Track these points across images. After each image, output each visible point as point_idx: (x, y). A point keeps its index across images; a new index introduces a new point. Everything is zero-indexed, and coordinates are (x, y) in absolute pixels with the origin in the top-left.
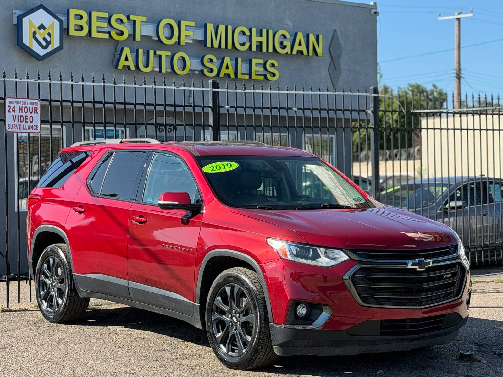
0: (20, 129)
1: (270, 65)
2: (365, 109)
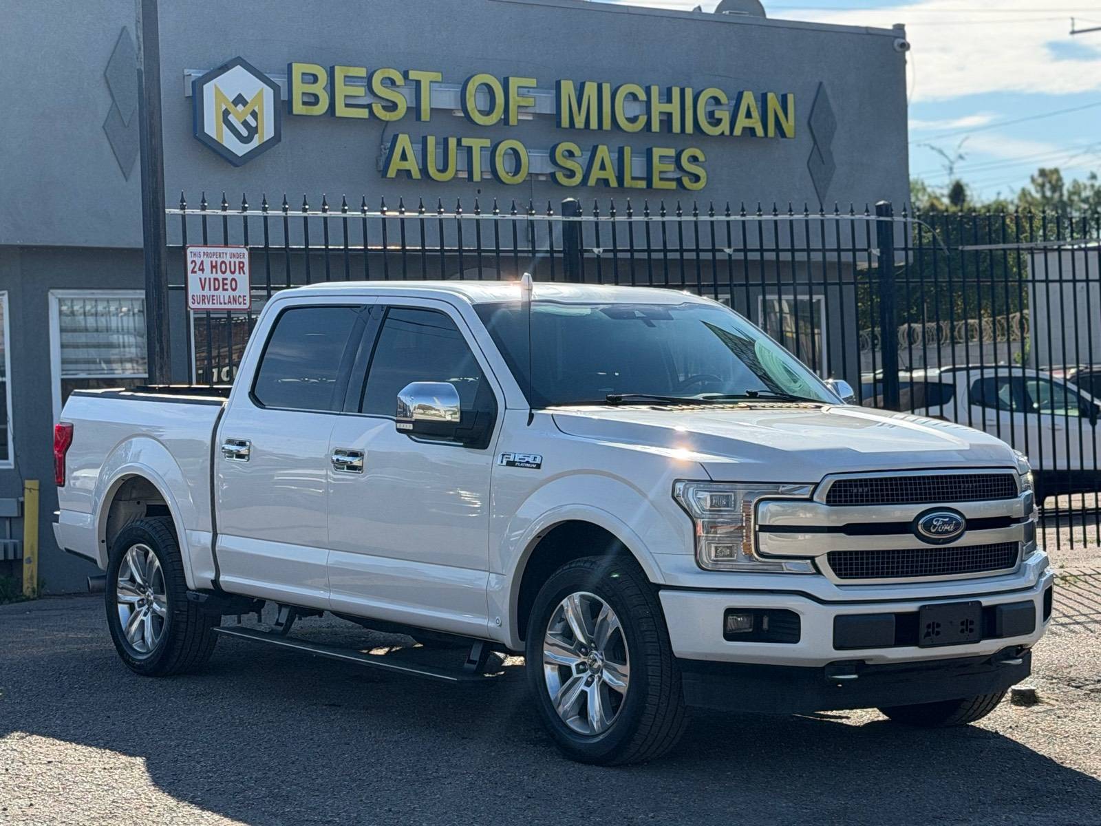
0: (213, 303)
1: (688, 159)
2: (866, 248)
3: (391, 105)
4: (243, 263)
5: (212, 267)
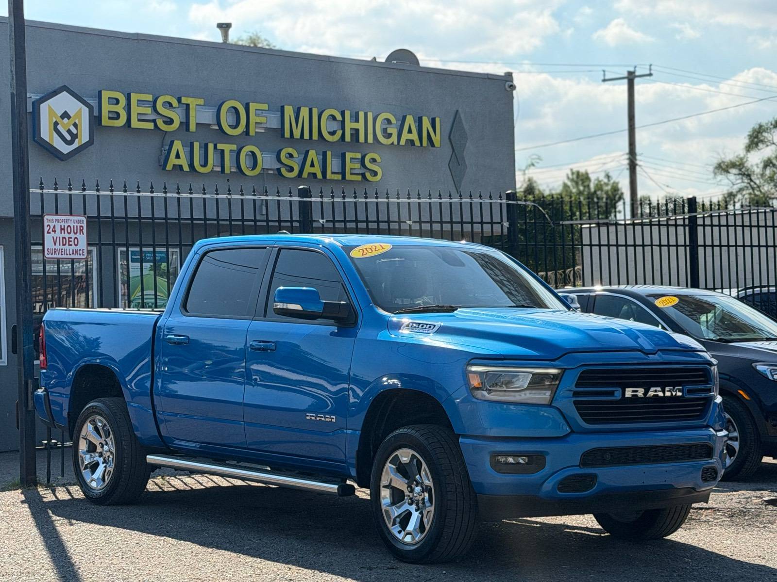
0: (62, 254)
1: (370, 160)
2: (500, 221)
3: (169, 120)
4: (82, 227)
5: (61, 229)
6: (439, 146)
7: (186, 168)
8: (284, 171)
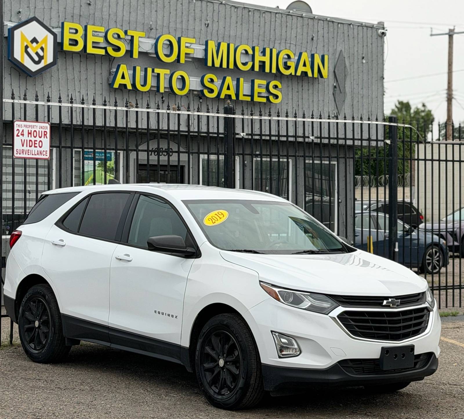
0: (28, 154)
1: (273, 86)
2: (383, 140)
3: (117, 48)
4: (46, 132)
5: (29, 133)
6: (326, 77)
7: (129, 87)
8: (206, 92)
